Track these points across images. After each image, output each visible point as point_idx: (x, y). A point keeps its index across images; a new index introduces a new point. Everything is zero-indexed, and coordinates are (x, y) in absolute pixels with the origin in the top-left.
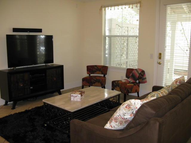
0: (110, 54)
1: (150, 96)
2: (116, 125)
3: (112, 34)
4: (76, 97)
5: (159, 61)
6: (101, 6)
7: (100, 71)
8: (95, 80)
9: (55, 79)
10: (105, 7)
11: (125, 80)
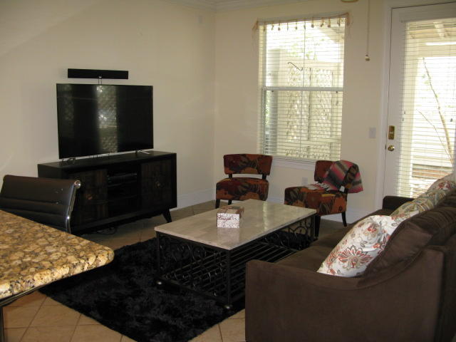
0: (275, 129)
1: (404, 210)
2: (344, 267)
3: (280, 85)
4: (229, 219)
5: (390, 143)
6: (256, 20)
7: (253, 167)
8: (245, 187)
9: (159, 185)
10: (265, 23)
11: (315, 185)
